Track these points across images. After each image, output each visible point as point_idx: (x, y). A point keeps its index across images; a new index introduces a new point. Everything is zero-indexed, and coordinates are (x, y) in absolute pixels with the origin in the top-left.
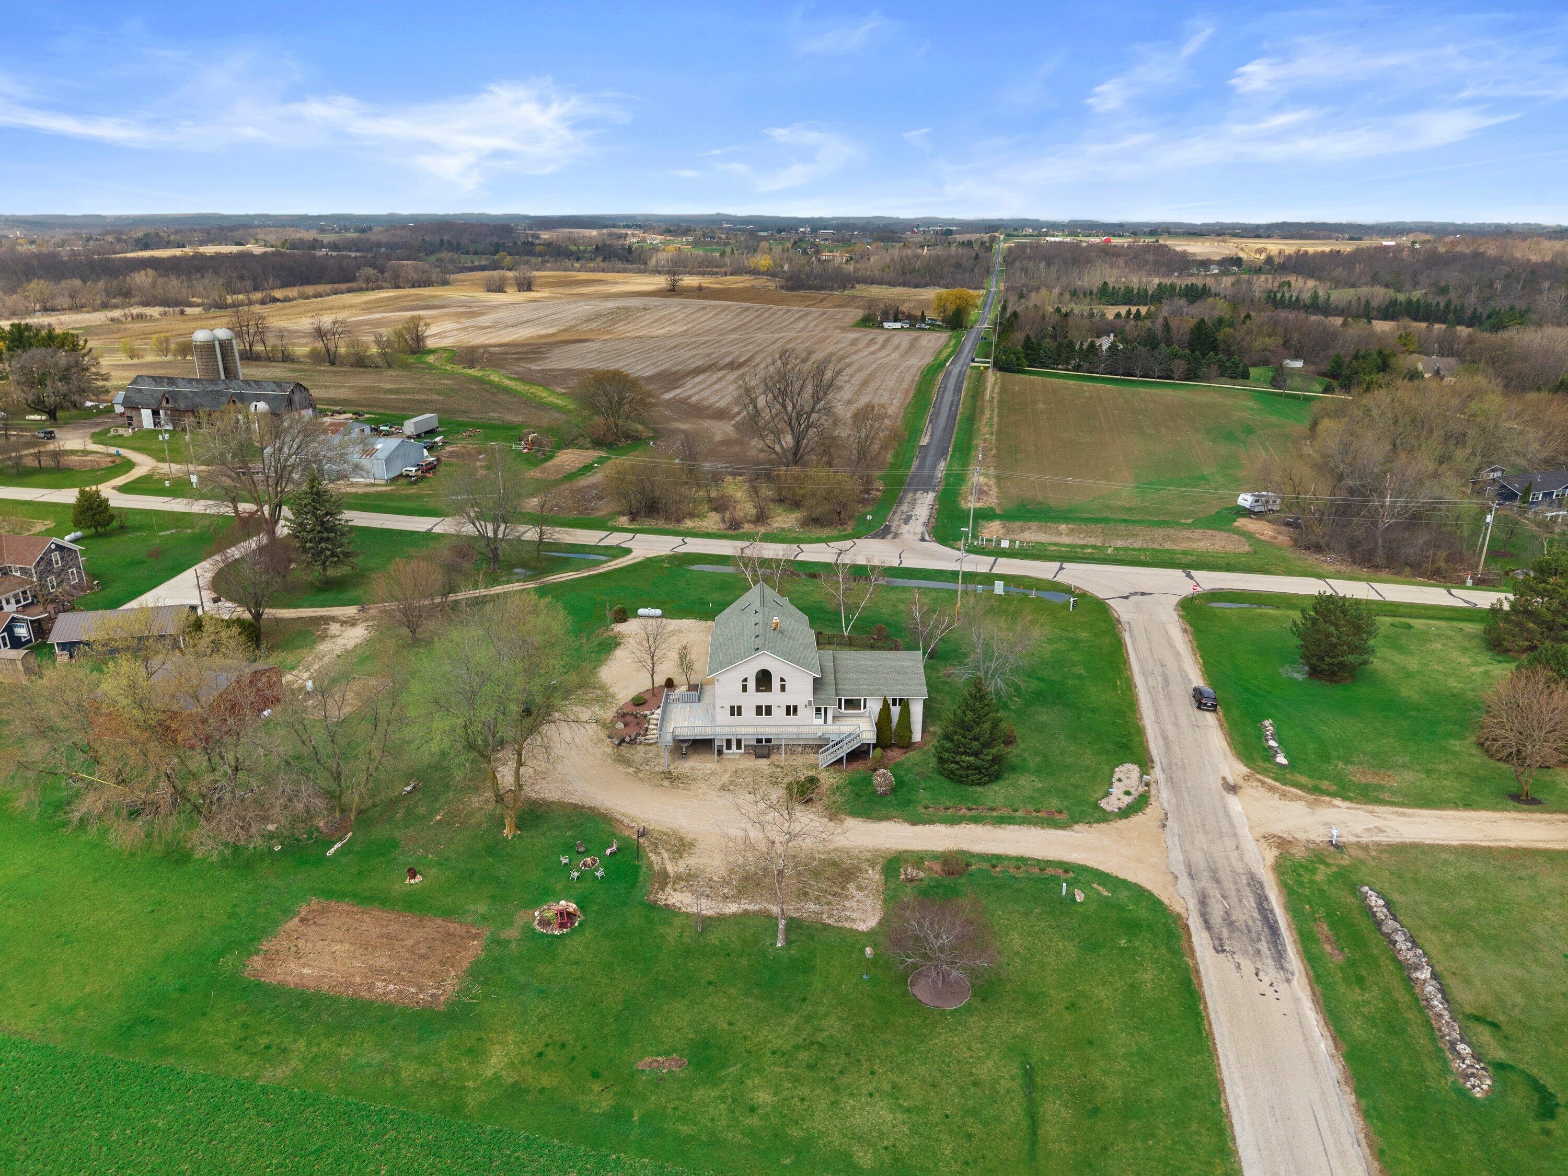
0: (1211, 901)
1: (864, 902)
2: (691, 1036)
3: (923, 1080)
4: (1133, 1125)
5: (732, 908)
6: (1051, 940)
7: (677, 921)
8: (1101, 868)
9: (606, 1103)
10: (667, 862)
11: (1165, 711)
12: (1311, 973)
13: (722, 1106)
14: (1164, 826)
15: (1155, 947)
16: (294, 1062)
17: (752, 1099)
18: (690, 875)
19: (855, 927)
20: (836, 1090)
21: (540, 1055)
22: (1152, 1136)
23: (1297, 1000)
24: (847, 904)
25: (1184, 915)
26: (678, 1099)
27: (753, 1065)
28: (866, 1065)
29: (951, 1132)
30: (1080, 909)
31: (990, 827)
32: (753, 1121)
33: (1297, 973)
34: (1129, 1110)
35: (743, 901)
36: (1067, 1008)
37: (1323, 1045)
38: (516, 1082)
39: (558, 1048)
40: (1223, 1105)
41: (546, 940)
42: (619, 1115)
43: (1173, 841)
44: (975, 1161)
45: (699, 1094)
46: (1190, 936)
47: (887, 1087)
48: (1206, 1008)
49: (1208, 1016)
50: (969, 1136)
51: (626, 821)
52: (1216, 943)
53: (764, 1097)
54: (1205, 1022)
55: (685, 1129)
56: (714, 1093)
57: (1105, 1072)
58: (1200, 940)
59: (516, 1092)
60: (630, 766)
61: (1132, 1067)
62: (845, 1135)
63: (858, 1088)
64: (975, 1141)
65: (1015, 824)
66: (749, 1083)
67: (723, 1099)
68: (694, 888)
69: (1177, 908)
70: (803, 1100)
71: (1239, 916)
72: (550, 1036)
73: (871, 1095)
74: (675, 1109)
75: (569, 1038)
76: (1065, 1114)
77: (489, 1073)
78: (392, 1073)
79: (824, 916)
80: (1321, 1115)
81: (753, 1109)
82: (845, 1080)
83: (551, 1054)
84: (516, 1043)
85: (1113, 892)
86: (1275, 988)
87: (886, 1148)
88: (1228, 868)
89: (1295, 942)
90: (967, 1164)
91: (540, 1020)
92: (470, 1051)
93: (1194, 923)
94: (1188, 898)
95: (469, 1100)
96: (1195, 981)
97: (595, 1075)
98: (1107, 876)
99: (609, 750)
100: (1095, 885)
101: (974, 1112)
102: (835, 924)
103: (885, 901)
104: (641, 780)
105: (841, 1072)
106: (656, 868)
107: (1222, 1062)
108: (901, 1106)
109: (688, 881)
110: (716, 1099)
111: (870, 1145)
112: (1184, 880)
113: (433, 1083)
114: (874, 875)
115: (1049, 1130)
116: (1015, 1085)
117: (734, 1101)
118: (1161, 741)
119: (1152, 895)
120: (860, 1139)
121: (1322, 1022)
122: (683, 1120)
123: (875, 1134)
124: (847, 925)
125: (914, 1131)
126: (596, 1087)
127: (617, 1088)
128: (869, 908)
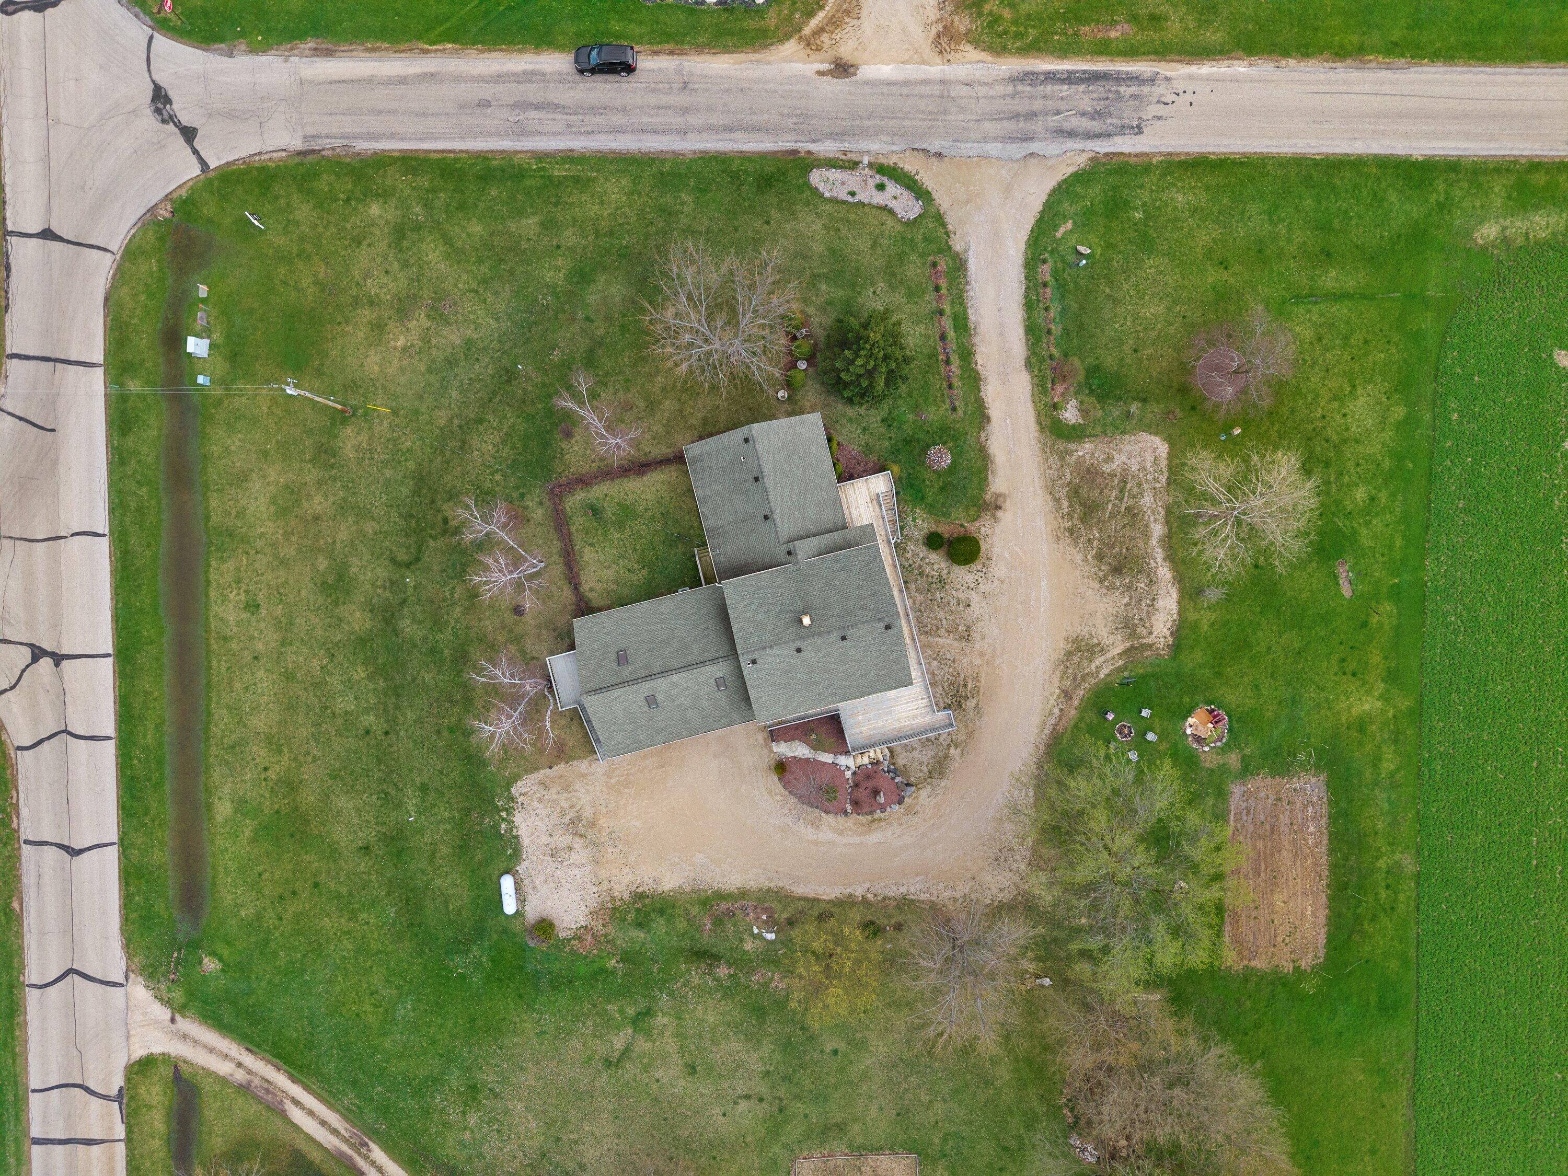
0: (1066, 126)
1: (1130, 453)
2: (1314, 565)
3: (1323, 379)
4: (1336, 225)
5: (1164, 573)
6: (1147, 279)
7: (1192, 616)
8: (1029, 227)
9: (1388, 607)
10: (1109, 655)
11: (645, 119)
12: (1153, 57)
13: (1374, 522)
14: (939, 155)
15: (1142, 187)
16: (1397, 857)
17: (1364, 502)
18: (1125, 627)
19: (1164, 455)
20: (1345, 441)
21: (1354, 674)
22: (1346, 212)
23: (1191, 77)
24: (1135, 468)
25: (1091, 155)
26: (1374, 556)
27: (1333, 509)
28: (1319, 424)
29: (1366, 354)
30: (1099, 251)
31: (977, 340)
32: (1383, 496)
33: (1157, 70)
34: (1324, 228)
35: (1153, 564)
36: (1226, 268)
37: (1240, 68)
38: (1383, 680)
39: (1345, 664)
40: (1318, 157)
41: (1236, 725)
42: (1395, 594)
43: (969, 149)
44: (1386, 336)
45: (1366, 541)
46: (1121, 154)
47: (1336, 405)
48: (1214, 154)
49: (1224, 154)
50: (1366, 342)
51: (1052, 721)
52: (1128, 131)
53: (1360, 494)
54: (1232, 157)
55: (1399, 542)
56: (1364, 531)
57: (1289, 241)
58: (1125, 145)
59: (1393, 677)
60: (946, 756)
61: (1284, 220)
62: (1383, 429)
63: (1340, 426)
64: (1369, 337)
65: (965, 313)
66: (1349, 508)
67: (1367, 524)
68: (1144, 616)
69: (1082, 160)
70: (1358, 465)
71: (1087, 104)
72: (1336, 674)
73: (1344, 415)
74: (1383, 555)
75: (1334, 660)
76: (1333, 274)
77: (1379, 704)
78: (1393, 777)
79: (1159, 485)
80: (1315, 88)
81: (1372, 499)
82: (1334, 437)
83: (1352, 666)
84: (1348, 698)
85: (1065, 218)
86: (1180, 91)
87: (1388, 398)
88: (1008, 100)
89: (1112, 61)
90: (1389, 342)
91: (1323, 690)
92: (1362, 730)
93: (1103, 147)
94: (1064, 148)
95: (1403, 708)
96: (1183, 158)
97: (1364, 624)
98: (1040, 221)
99: (923, 794)
100: (1059, 235)
101: (1346, 338)
102: (1166, 474)
103: (1123, 433)
104: (970, 735)
105: (1327, 441)
106: (1121, 663)
107: (1274, 150)
108: (1351, 392)
109: (1135, 625)
110: (1368, 529)
111: (1388, 410)
112: (1034, 147)
113: (1396, 741)
114: (1085, 450)
115: (1349, 284)
116: (1315, 309)
117: (1368, 514)
118: (739, 135)
119: (1064, 181)
120: (1383, 420)
121: (1214, 63)
122: (1390, 547)
123: (1378, 408)
124: (1164, 463)
125: (1370, 380)
126: (1375, 619)
127: (1373, 604)
128: (1137, 447)
